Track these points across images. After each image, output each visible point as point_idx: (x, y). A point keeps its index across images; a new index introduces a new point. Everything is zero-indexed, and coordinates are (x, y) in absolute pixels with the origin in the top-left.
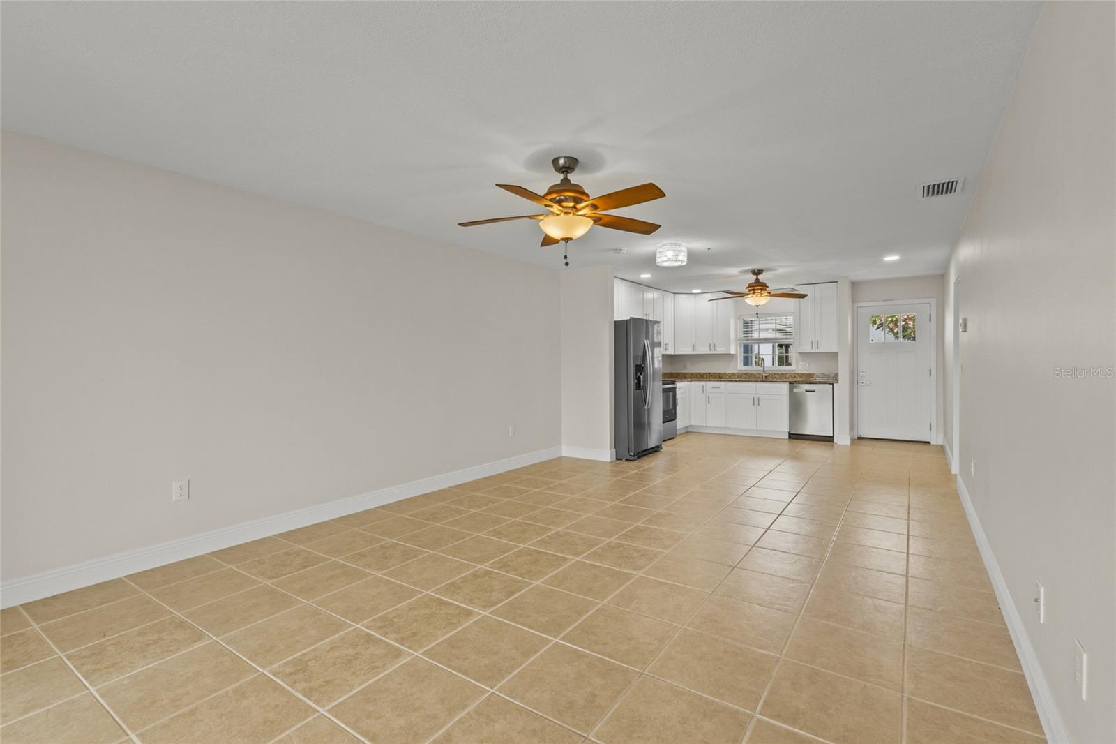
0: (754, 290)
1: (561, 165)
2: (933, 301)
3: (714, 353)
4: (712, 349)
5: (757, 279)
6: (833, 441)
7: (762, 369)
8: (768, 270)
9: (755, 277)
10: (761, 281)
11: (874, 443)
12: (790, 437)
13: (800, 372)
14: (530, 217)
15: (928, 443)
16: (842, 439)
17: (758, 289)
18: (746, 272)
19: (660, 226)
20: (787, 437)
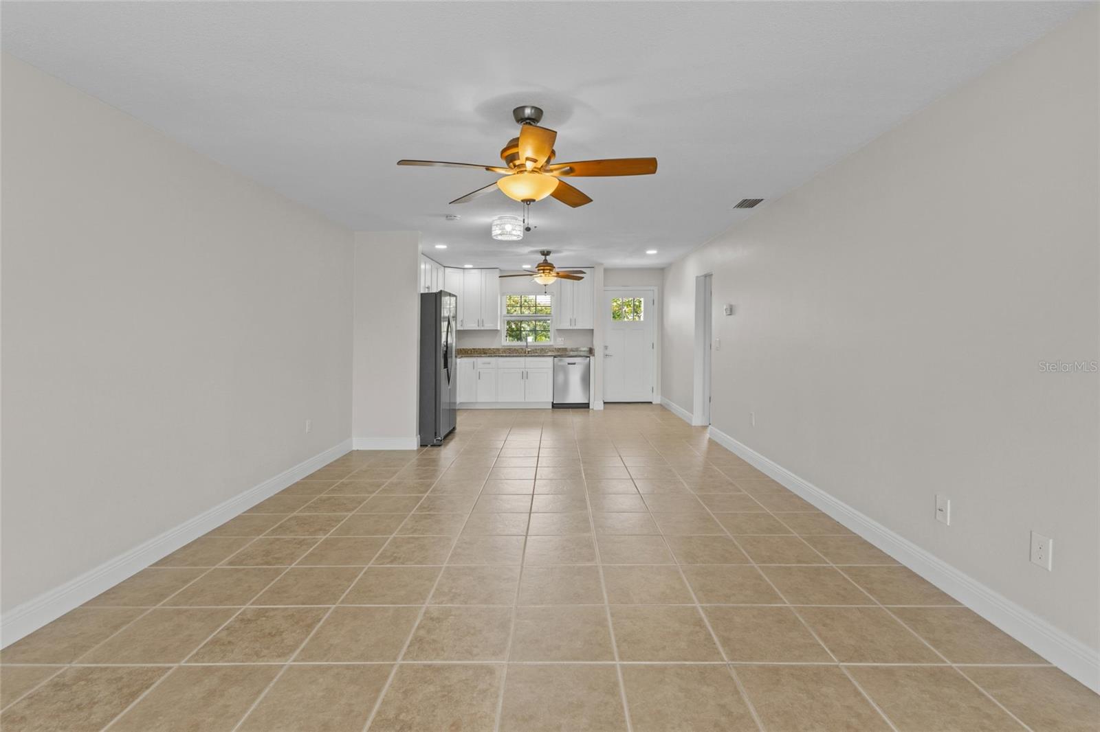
0: (544, 270)
1: (526, 116)
2: (656, 289)
3: (482, 328)
4: (481, 325)
5: (546, 260)
6: (588, 407)
7: (525, 344)
8: (556, 252)
9: (543, 257)
10: (549, 262)
11: (617, 406)
12: (553, 407)
13: (557, 347)
14: (488, 168)
15: (651, 403)
16: (596, 405)
17: (547, 269)
18: (536, 252)
19: (592, 201)
20: (551, 407)
